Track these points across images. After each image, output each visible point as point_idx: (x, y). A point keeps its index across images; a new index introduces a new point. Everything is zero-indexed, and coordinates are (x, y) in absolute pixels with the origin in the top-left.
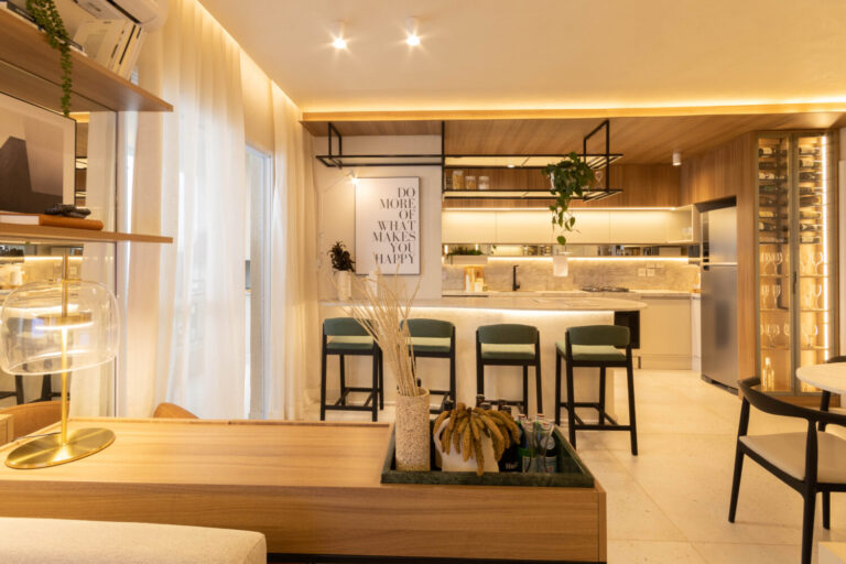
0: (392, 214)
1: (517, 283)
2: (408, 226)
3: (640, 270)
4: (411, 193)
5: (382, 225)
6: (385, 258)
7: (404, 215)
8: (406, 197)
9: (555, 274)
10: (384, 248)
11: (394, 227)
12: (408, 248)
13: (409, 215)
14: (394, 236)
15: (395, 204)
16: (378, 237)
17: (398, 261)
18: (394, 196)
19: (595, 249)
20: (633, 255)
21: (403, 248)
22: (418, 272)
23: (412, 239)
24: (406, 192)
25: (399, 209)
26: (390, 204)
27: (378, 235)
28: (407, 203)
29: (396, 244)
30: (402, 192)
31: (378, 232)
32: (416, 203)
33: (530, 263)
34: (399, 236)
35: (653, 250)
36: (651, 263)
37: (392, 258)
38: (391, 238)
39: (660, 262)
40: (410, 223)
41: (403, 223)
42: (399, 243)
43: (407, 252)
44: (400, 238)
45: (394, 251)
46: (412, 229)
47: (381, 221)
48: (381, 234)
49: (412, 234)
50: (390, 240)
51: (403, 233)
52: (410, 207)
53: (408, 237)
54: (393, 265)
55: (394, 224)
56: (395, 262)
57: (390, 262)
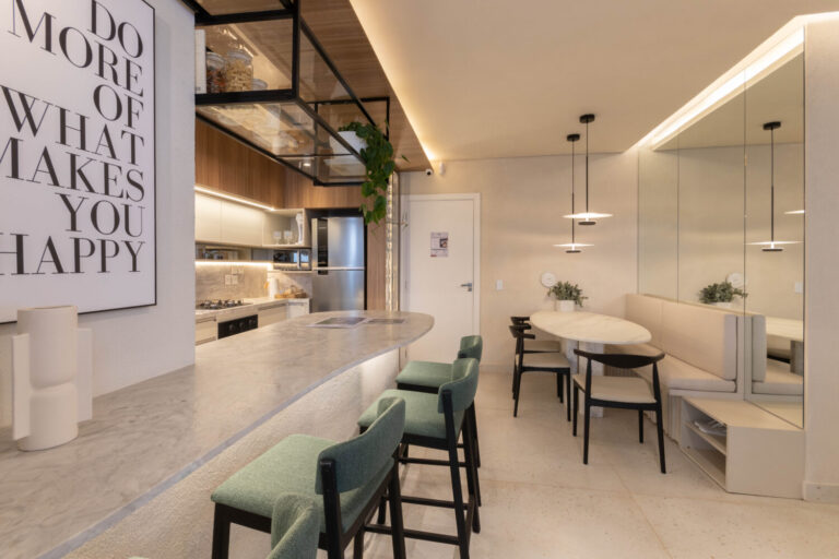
2: (122, 146)
3: (227, 276)
4: (131, 42)
5: (22, 111)
6: (35, 251)
7: (108, 103)
11: (73, 136)
12: (121, 219)
13: (125, 110)
14: (75, 171)
15: (76, 47)
17: (91, 263)
20: (220, 258)
21: (105, 218)
22: (153, 300)
23: (135, 193)
24: (117, 31)
25: (90, 77)
26: (54, 37)
28: (121, 69)
29: (83, 199)
30: (104, 23)
34: (95, 174)
36: (235, 267)
37: (67, 261)
38: (63, 175)
39: (241, 267)
40: (127, 137)
41: (106, 130)
42: (92, 199)
43: (120, 235)
44: (97, 181)
45: (74, 228)
46: (133, 162)
47: (16, 87)
48: (14, 142)
49: (135, 177)
50: (56, 183)
51: (106, 166)
52: (128, 87)
53: (123, 185)
54: (70, 277)
55: (73, 122)
56: (77, 270)
57: (60, 270)
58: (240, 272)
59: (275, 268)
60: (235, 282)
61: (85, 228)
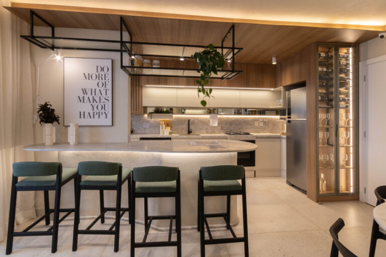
0: (92, 84)
1: (190, 130)
2: (103, 92)
3: (256, 122)
4: (106, 69)
5: (84, 91)
6: (86, 114)
7: (100, 85)
8: (102, 72)
9: (211, 124)
10: (86, 107)
11: (93, 93)
12: (103, 107)
13: (104, 85)
14: (94, 99)
15: (94, 77)
16: (82, 100)
17: (96, 116)
18: (93, 71)
19: (233, 111)
20: (252, 114)
21: (100, 107)
22: (111, 125)
23: (106, 101)
24: (102, 69)
25: (97, 81)
26: (90, 77)
27: (81, 98)
28: (103, 77)
29: (95, 104)
30: (99, 69)
31: (81, 95)
32: (109, 77)
33: (197, 119)
35: (262, 112)
36: (261, 118)
37: (92, 116)
38: (91, 101)
39: (266, 118)
40: (105, 90)
41: (100, 90)
42: (97, 104)
43: (103, 111)
44: (98, 101)
45: (93, 110)
46: (106, 94)
47: (84, 88)
48: (84, 97)
49: (107, 98)
50: (90, 102)
51: (100, 97)
52: (105, 79)
53: (104, 100)
54: (92, 119)
55: (93, 91)
56: (94, 117)
57: (91, 117)
58: (265, 120)
59: (281, 119)
61: (95, 110)
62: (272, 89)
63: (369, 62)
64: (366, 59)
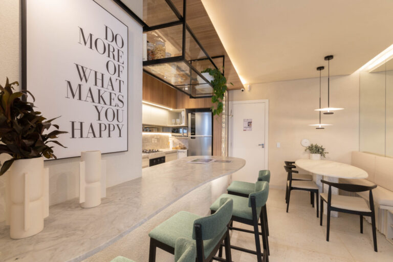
0: (96, 61)
2: (116, 85)
3: (153, 139)
4: (119, 41)
5: (82, 72)
6: (86, 129)
7: (111, 68)
8: (113, 44)
11: (99, 82)
12: (116, 115)
13: (117, 70)
14: (100, 96)
15: (100, 46)
16: (75, 92)
17: (105, 133)
18: (99, 34)
21: (110, 115)
22: (127, 149)
23: (121, 104)
24: (115, 38)
25: (106, 57)
26: (93, 43)
27: (75, 88)
28: (116, 53)
29: (102, 107)
30: (110, 36)
32: (124, 58)
34: (106, 97)
36: (156, 135)
37: (97, 133)
38: (96, 98)
40: (118, 81)
41: (110, 79)
42: (106, 107)
43: (115, 121)
44: (107, 101)
45: (99, 119)
46: (120, 92)
47: (80, 64)
48: (80, 86)
49: (121, 98)
50: (93, 101)
51: (111, 93)
52: (118, 61)
53: (116, 99)
54: (98, 139)
55: (99, 76)
56: (100, 136)
57: (95, 136)
58: (158, 137)
59: (173, 135)
60: (156, 142)
61: (103, 120)
62: (171, 109)
63: (234, 102)
64: (232, 101)
